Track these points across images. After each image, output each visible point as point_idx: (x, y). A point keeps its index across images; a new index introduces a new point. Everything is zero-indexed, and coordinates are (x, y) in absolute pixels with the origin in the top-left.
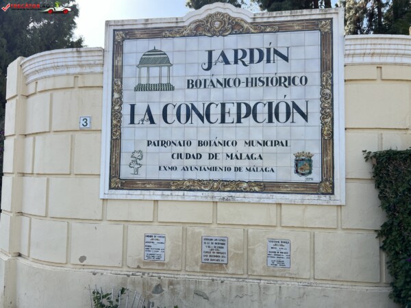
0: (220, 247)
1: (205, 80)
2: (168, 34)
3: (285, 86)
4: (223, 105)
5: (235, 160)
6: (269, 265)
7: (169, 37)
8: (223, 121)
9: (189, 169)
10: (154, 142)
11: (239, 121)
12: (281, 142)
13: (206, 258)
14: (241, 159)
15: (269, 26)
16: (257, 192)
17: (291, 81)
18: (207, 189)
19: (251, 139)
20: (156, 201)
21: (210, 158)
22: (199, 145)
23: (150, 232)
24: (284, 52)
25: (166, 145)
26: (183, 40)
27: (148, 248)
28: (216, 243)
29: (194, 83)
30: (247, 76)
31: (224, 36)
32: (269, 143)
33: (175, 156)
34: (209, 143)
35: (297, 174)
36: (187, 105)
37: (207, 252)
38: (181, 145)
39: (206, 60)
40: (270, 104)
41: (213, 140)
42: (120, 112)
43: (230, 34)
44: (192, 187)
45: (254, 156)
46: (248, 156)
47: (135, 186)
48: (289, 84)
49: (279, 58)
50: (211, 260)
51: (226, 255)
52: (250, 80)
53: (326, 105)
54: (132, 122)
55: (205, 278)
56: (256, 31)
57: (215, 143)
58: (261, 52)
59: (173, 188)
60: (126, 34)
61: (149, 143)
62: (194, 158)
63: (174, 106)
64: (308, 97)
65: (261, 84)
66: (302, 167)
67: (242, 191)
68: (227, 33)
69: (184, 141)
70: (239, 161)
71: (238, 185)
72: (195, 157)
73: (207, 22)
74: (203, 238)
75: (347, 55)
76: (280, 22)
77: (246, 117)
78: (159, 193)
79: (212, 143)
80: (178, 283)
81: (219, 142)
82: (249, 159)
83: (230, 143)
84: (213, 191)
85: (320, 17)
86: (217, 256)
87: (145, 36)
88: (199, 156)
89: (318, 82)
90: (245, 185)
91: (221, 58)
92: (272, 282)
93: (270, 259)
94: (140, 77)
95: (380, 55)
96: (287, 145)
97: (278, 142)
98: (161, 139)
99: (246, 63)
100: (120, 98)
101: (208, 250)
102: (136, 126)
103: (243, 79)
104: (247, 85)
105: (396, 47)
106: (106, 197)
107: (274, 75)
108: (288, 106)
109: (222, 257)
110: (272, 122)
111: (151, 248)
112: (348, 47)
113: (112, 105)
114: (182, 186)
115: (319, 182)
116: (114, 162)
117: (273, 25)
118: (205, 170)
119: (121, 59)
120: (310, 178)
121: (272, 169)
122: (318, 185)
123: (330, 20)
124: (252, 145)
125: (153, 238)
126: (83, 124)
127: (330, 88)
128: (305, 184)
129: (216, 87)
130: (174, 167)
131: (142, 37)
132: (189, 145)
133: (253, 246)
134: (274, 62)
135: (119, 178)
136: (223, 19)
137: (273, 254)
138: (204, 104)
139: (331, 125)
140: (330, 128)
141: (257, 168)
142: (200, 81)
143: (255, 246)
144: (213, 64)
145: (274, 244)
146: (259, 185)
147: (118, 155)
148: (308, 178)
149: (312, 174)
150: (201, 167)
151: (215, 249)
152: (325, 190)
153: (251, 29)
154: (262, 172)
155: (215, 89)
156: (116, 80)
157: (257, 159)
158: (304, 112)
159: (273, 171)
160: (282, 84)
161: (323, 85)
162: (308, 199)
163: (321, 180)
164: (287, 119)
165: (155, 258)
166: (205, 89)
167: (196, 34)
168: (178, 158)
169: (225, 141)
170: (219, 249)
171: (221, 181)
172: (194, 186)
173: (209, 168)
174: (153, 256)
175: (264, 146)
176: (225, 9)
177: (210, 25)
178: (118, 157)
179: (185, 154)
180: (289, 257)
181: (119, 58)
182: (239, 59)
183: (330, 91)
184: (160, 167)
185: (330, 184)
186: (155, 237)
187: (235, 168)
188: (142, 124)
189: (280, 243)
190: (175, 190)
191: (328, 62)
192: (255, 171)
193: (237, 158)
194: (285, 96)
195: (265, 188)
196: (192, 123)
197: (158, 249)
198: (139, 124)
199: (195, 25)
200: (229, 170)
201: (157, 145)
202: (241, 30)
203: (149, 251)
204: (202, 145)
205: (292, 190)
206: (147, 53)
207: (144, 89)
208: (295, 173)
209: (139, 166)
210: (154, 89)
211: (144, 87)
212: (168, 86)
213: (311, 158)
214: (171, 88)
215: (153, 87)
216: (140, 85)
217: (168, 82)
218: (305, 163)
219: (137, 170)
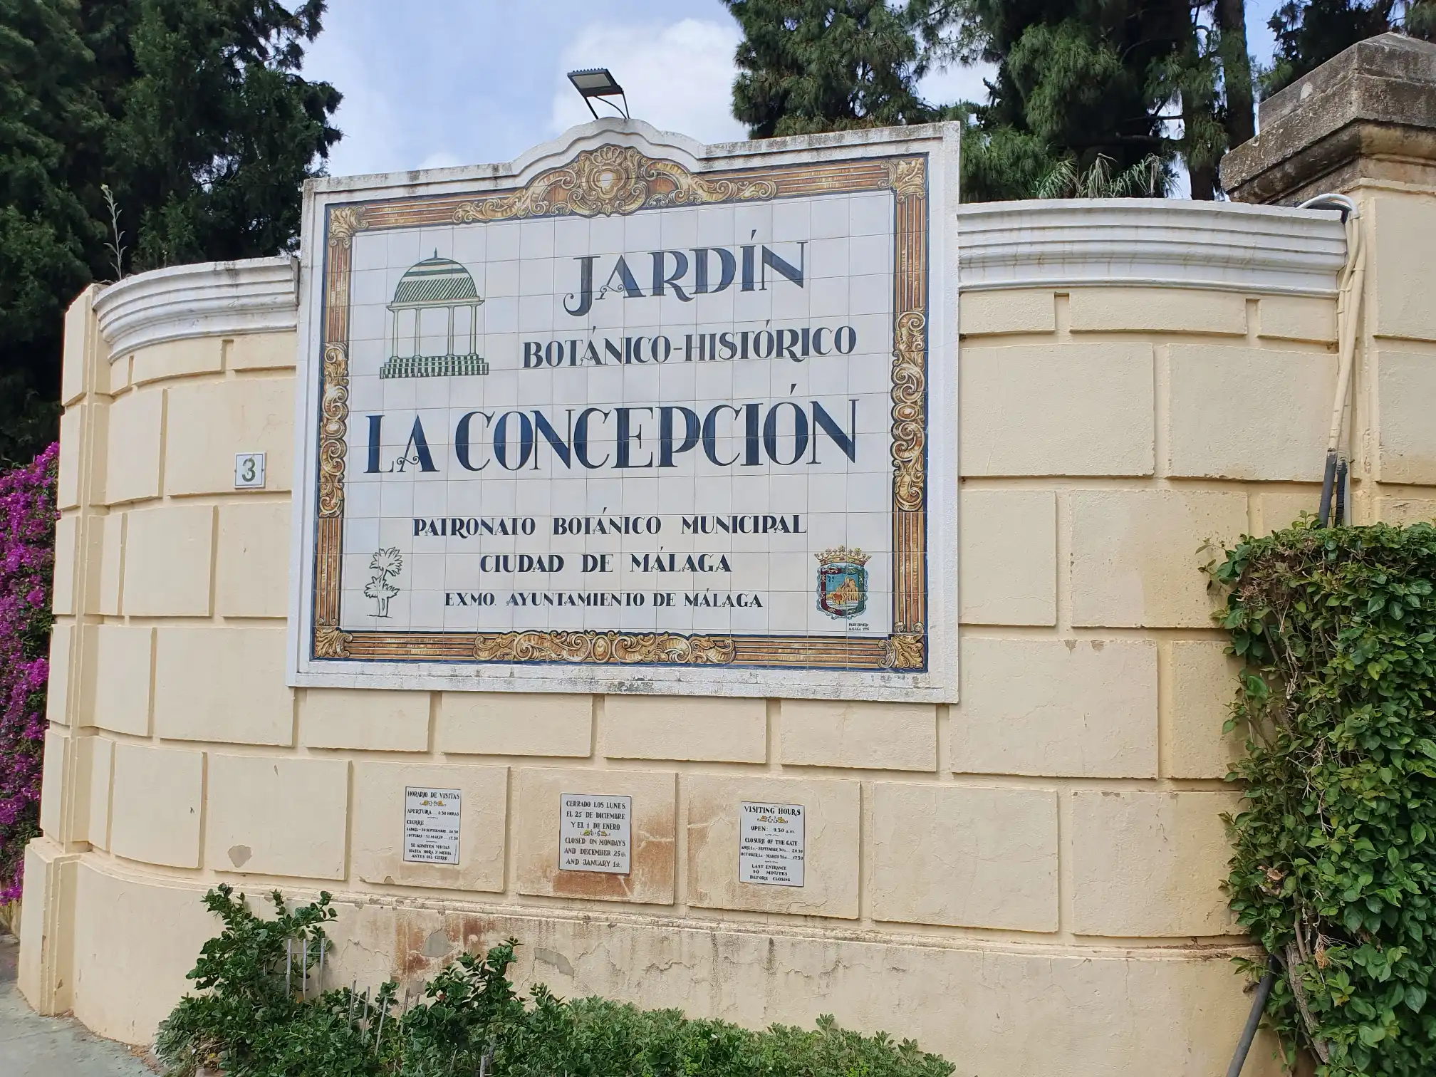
0: (609, 826)
1: (573, 343)
2: (472, 211)
3: (793, 355)
4: (623, 415)
5: (654, 572)
6: (745, 878)
7: (475, 221)
8: (623, 460)
9: (529, 601)
10: (432, 525)
11: (666, 461)
12: (782, 521)
13: (571, 856)
14: (672, 569)
15: (751, 180)
16: (714, 665)
17: (809, 341)
18: (576, 659)
19: (700, 514)
20: (436, 694)
21: (585, 569)
22: (556, 532)
23: (419, 784)
24: (792, 259)
25: (464, 531)
26: (513, 227)
27: (413, 827)
28: (599, 815)
30: (689, 331)
31: (625, 214)
32: (749, 524)
33: (491, 563)
34: (584, 526)
35: (823, 614)
36: (523, 417)
37: (573, 841)
38: (505, 532)
39: (577, 288)
40: (752, 411)
41: (596, 515)
42: (341, 440)
43: (640, 208)
44: (536, 654)
45: (707, 562)
46: (690, 560)
47: (380, 650)
48: (805, 352)
49: (778, 276)
50: (587, 863)
51: (626, 850)
52: (696, 342)
53: (907, 411)
54: (374, 467)
55: (567, 913)
56: (714, 198)
57: (600, 523)
58: (727, 258)
59: (484, 655)
60: (360, 217)
61: (418, 526)
62: (543, 569)
63: (489, 419)
64: (857, 388)
65: (727, 352)
66: (839, 591)
67: (672, 664)
68: (634, 206)
69: (515, 520)
70: (668, 574)
71: (661, 646)
72: (546, 566)
73: (579, 174)
74: (565, 799)
75: (965, 264)
76: (780, 167)
77: (686, 447)
78: (445, 669)
79: (593, 524)
80: (492, 926)
81: (612, 522)
82: (693, 568)
83: (642, 525)
84: (594, 663)
85: (892, 150)
86: (601, 853)
87: (411, 219)
88: (557, 562)
89: (886, 342)
90: (682, 645)
91: (617, 280)
92: (749, 927)
93: (748, 862)
94: (394, 339)
95: (1064, 259)
96: (796, 530)
97: (774, 520)
98: (449, 514)
99: (687, 292)
100: (343, 400)
101: (577, 833)
102: (385, 476)
103: (678, 342)
104: (688, 358)
105: (1108, 234)
106: (303, 682)
107: (762, 327)
108: (800, 414)
109: (617, 854)
110: (757, 463)
111: (423, 827)
112: (966, 240)
113: (321, 419)
114: (508, 651)
115: (886, 635)
116: (324, 581)
117: (762, 178)
118: (573, 603)
119: (345, 287)
120: (859, 625)
121: (756, 598)
122: (881, 643)
123: (921, 160)
124: (704, 530)
125: (429, 798)
126: (244, 477)
127: (920, 361)
128: (847, 641)
129: (603, 362)
130: (485, 596)
131: (401, 222)
132: (528, 530)
133: (701, 820)
134: (763, 288)
135: (338, 629)
136: (623, 165)
137: (758, 845)
138: (570, 411)
139: (919, 469)
140: (918, 478)
141: (715, 596)
142: (560, 346)
143: (706, 821)
144: (596, 295)
145: (760, 815)
146: (721, 644)
147: (335, 561)
148: (854, 625)
149: (866, 612)
150: (560, 595)
151: (597, 830)
152: (902, 658)
153: (700, 192)
154: (728, 606)
155: (599, 367)
156: (332, 347)
157: (714, 569)
158: (845, 432)
159: (759, 605)
160: (786, 353)
161: (900, 351)
162: (854, 685)
163: (890, 631)
164: (799, 453)
165: (433, 855)
166: (573, 368)
167: (547, 211)
168: (497, 570)
169: (627, 520)
170: (608, 831)
171: (615, 634)
172: (541, 650)
173: (585, 597)
174: (428, 849)
175: (735, 531)
176: (627, 134)
177: (588, 182)
178: (335, 568)
179: (518, 558)
180: (801, 855)
181: (341, 286)
182: (667, 282)
183: (918, 369)
184: (448, 595)
185: (917, 642)
186: (433, 795)
187: (656, 595)
188: (401, 471)
189: (776, 814)
190: (489, 662)
191: (915, 284)
192: (708, 605)
193: (662, 568)
194: (793, 386)
195: (736, 653)
196: (536, 468)
197: (440, 831)
198: (392, 471)
199: (546, 183)
200: (638, 603)
201: (439, 531)
202: (674, 195)
203: (418, 836)
204: (564, 532)
205: (812, 659)
206: (416, 269)
207: (406, 371)
208: (819, 609)
209: (391, 593)
210: (433, 369)
211: (407, 365)
212: (472, 362)
213: (862, 565)
214: (478, 367)
215: (430, 364)
216: (395, 361)
217: (473, 351)
218: (847, 580)
219: (385, 604)
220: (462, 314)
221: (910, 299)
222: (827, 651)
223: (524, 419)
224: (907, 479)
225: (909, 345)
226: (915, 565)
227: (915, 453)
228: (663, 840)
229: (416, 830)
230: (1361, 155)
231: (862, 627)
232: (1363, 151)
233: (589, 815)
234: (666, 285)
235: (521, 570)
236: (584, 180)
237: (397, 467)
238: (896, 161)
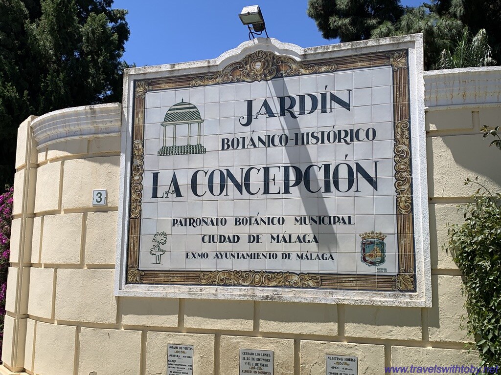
0: (263, 365)
1: (244, 139)
2: (198, 81)
3: (346, 141)
4: (267, 170)
5: (282, 243)
7: (200, 85)
8: (266, 191)
9: (224, 256)
10: (181, 221)
11: (287, 191)
12: (343, 219)
14: (290, 241)
15: (325, 64)
16: (311, 288)
17: (353, 135)
18: (246, 284)
19: (303, 216)
20: (181, 300)
21: (249, 242)
22: (236, 224)
23: (174, 342)
24: (344, 98)
25: (195, 224)
26: (217, 88)
27: (171, 364)
28: (258, 360)
30: (297, 132)
31: (267, 81)
32: (327, 220)
33: (206, 239)
34: (248, 221)
35: (364, 264)
36: (221, 172)
37: (245, 371)
38: (213, 225)
39: (245, 113)
41: (254, 216)
42: (140, 184)
43: (274, 78)
44: (227, 281)
45: (307, 239)
46: (298, 237)
47: (156, 279)
48: (352, 140)
49: (337, 105)
52: (300, 137)
53: (402, 167)
54: (155, 195)
56: (308, 72)
57: (256, 220)
58: (314, 98)
59: (204, 282)
60: (149, 85)
61: (174, 222)
62: (230, 241)
63: (206, 173)
64: (377, 156)
65: (314, 141)
66: (372, 253)
67: (291, 287)
68: (271, 77)
70: (288, 244)
71: (286, 278)
72: (232, 240)
73: (246, 63)
74: (242, 351)
76: (338, 58)
77: (295, 185)
78: (186, 288)
79: (253, 221)
81: (262, 220)
82: (300, 241)
83: (275, 221)
84: (255, 286)
85: (391, 48)
87: (171, 85)
88: (237, 238)
89: (390, 134)
90: (295, 278)
91: (264, 110)
94: (164, 138)
96: (350, 223)
97: (339, 218)
98: (188, 216)
99: (295, 114)
100: (141, 166)
101: (247, 368)
102: (159, 200)
103: (291, 136)
104: (296, 144)
106: (122, 294)
107: (330, 129)
108: (350, 169)
110: (330, 192)
111: (175, 363)
113: (131, 174)
114: (215, 280)
115: (395, 274)
116: (132, 247)
117: (330, 62)
118: (244, 258)
119: (142, 115)
120: (383, 269)
121: (331, 256)
122: (394, 278)
123: (405, 51)
124: (305, 223)
125: (178, 350)
126: (97, 200)
127: (407, 143)
128: (376, 277)
129: (257, 146)
130: (204, 254)
131: (167, 87)
132: (223, 223)
134: (331, 112)
135: (138, 269)
136: (266, 59)
138: (242, 169)
139: (409, 194)
140: (409, 198)
141: (311, 254)
142: (238, 140)
143: (309, 364)
144: (254, 117)
145: (335, 361)
146: (314, 278)
147: (137, 238)
148: (380, 269)
149: (386, 263)
150: (238, 254)
151: (257, 367)
152: (404, 285)
153: (301, 69)
154: (317, 260)
155: (255, 149)
156: (136, 142)
157: (310, 242)
158: (372, 177)
159: (333, 259)
160: (342, 140)
161: (398, 139)
163: (398, 272)
164: (350, 187)
166: (244, 150)
167: (232, 80)
168: (210, 242)
169: (269, 218)
170: (262, 367)
171: (264, 272)
172: (229, 280)
173: (250, 254)
174: (178, 374)
175: (320, 224)
176: (268, 45)
177: (250, 67)
178: (137, 242)
179: (219, 236)
181: (141, 115)
183: (406, 147)
184: (187, 253)
185: (411, 277)
186: (181, 348)
187: (283, 254)
188: (167, 197)
189: (344, 361)
190: (206, 285)
191: (404, 108)
192: (308, 259)
193: (285, 241)
194: (346, 156)
195: (322, 282)
196: (227, 195)
197: (184, 365)
198: (163, 197)
199: (232, 68)
200: (275, 258)
201: (184, 224)
202: (289, 71)
203: (173, 368)
204: (240, 224)
205: (359, 286)
206: (173, 107)
207: (169, 152)
208: (362, 261)
209: (162, 253)
210: (181, 151)
211: (170, 150)
212: (199, 148)
213: (383, 240)
214: (201, 150)
215: (180, 149)
216: (165, 148)
217: (199, 143)
218: (375, 247)
219: (159, 258)
220: (195, 127)
221: (401, 115)
222: (366, 282)
223: (221, 173)
224: (403, 199)
225: (402, 136)
226: (408, 240)
227: (407, 187)
228: (289, 372)
229: (173, 365)
233: (253, 359)
234: (286, 111)
235: (220, 242)
236: (248, 66)
237: (165, 195)
238: (393, 53)
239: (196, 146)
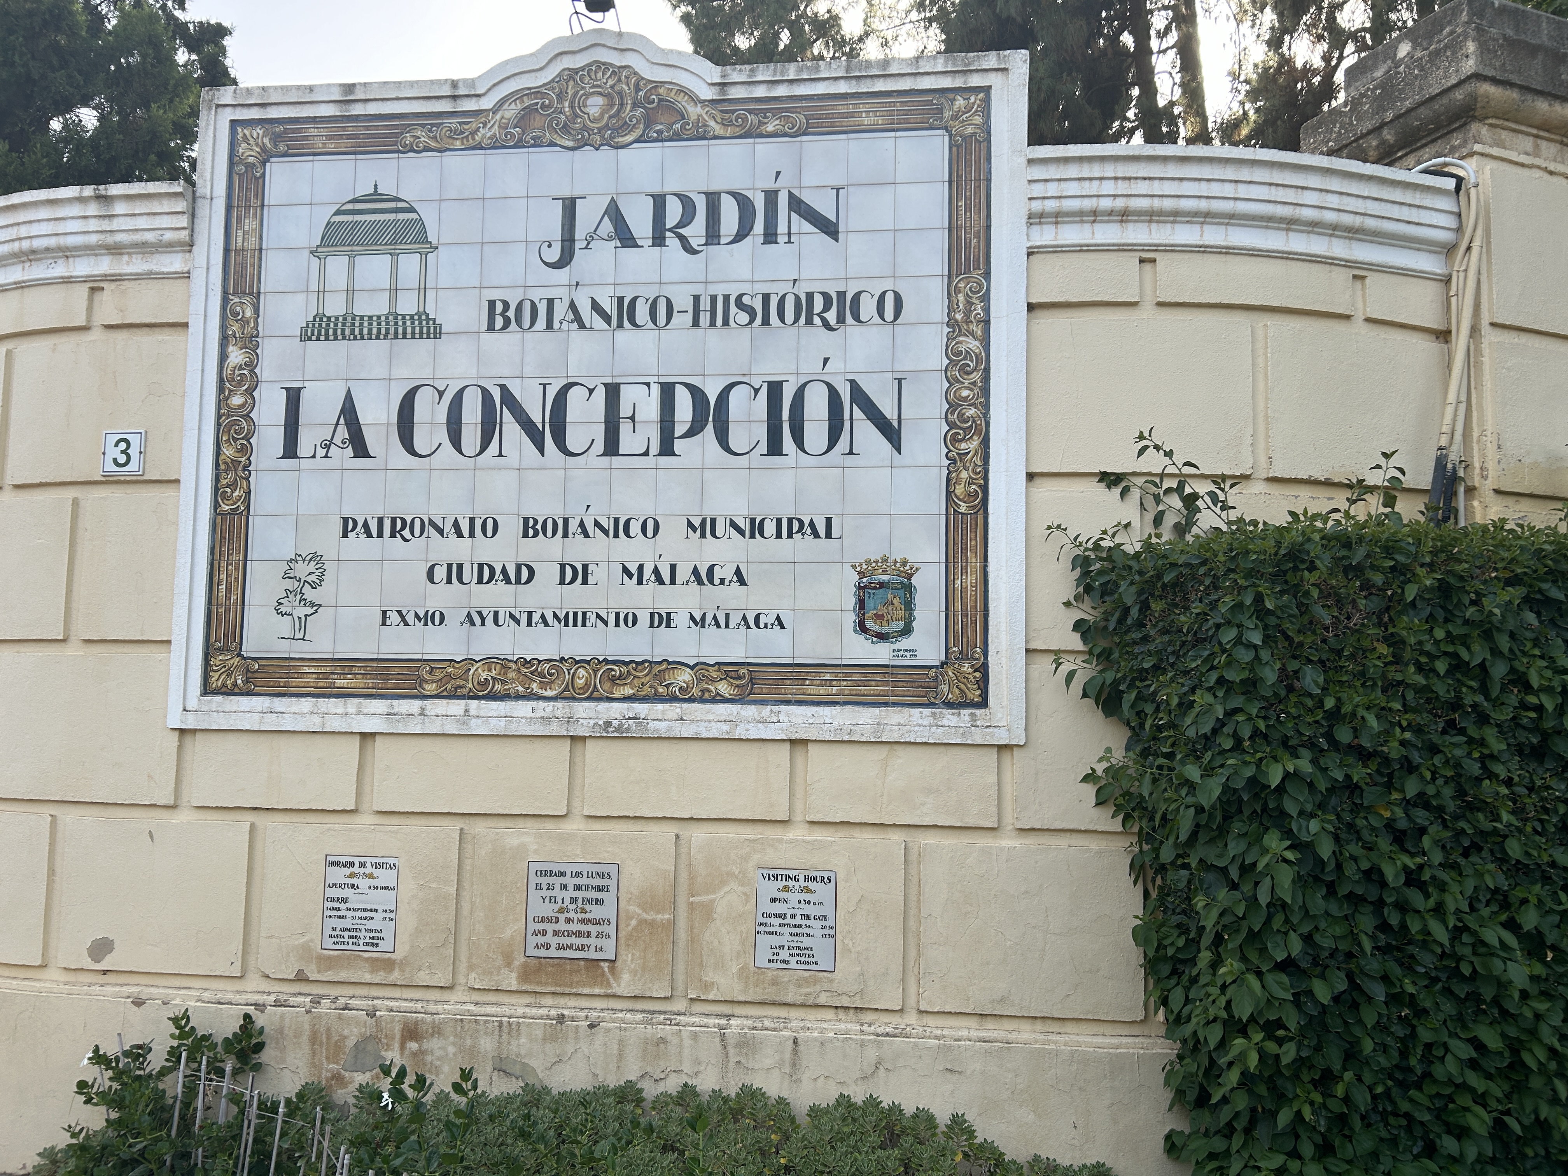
0: (590, 901)
1: (551, 302)
2: (424, 138)
3: (826, 325)
4: (613, 392)
5: (651, 587)
6: (762, 961)
7: (427, 149)
8: (612, 448)
9: (490, 620)
10: (366, 525)
11: (667, 449)
12: (812, 524)
13: (541, 939)
14: (673, 582)
15: (775, 112)
16: (724, 700)
17: (846, 307)
18: (549, 693)
19: (709, 513)
20: (366, 737)
21: (562, 582)
22: (525, 535)
23: (341, 848)
24: (825, 208)
25: (406, 533)
26: (476, 159)
27: (335, 907)
28: (578, 888)
29: (511, 314)
30: (698, 290)
31: (618, 147)
32: (770, 528)
33: (440, 573)
34: (561, 528)
35: (861, 637)
36: (485, 393)
37: (543, 920)
38: (460, 535)
39: (556, 234)
41: (576, 514)
42: (247, 417)
43: (637, 141)
44: (498, 687)
45: (718, 574)
46: (696, 572)
47: (293, 681)
48: (841, 319)
49: (807, 227)
50: (560, 947)
51: (611, 930)
52: (705, 304)
53: (965, 393)
54: (290, 450)
55: (534, 1011)
56: (729, 131)
57: (582, 525)
58: (745, 205)
59: (430, 688)
60: (276, 139)
61: (347, 526)
62: (508, 581)
63: (441, 394)
64: (905, 365)
65: (744, 318)
66: (883, 611)
67: (672, 699)
68: (629, 138)
69: (472, 520)
70: (668, 589)
71: (659, 677)
72: (513, 577)
73: (561, 97)
74: (534, 868)
75: (1035, 219)
76: (810, 98)
77: (690, 433)
78: (379, 706)
79: (573, 526)
80: (437, 1030)
81: (597, 524)
82: (700, 582)
83: (635, 528)
84: (573, 699)
85: (946, 82)
86: (579, 934)
87: (345, 144)
88: (527, 573)
89: (938, 310)
90: (684, 677)
91: (607, 227)
92: (767, 1023)
93: (765, 941)
94: (321, 292)
95: (1152, 216)
96: (829, 535)
97: (801, 523)
98: (389, 510)
99: (694, 243)
100: (251, 365)
101: (548, 910)
102: (305, 464)
103: (683, 301)
104: (696, 323)
105: (1203, 189)
106: (191, 723)
107: (787, 288)
108: (834, 394)
109: (600, 935)
110: (780, 454)
111: (348, 905)
112: (1038, 190)
113: (221, 389)
114: (462, 683)
115: (937, 663)
116: (222, 594)
117: (787, 110)
118: (546, 624)
119: (255, 224)
120: (906, 650)
121: (778, 618)
122: (932, 673)
123: (981, 95)
124: (714, 535)
125: (356, 869)
126: (115, 460)
127: (980, 333)
128: (890, 671)
129: (588, 326)
130: (433, 614)
131: (331, 147)
132: (490, 532)
133: (707, 893)
134: (789, 242)
135: (239, 655)
136: (617, 88)
137: (777, 921)
138: (545, 386)
139: (979, 463)
140: (977, 473)
141: (727, 615)
142: (534, 306)
143: (714, 892)
144: (579, 245)
145: (781, 884)
146: (732, 674)
147: (237, 569)
148: (900, 650)
149: (914, 635)
150: (530, 614)
151: (574, 906)
152: (957, 691)
153: (712, 123)
154: (743, 628)
155: (584, 333)
156: (237, 300)
157: (727, 582)
158: (889, 416)
159: (782, 627)
160: (817, 320)
161: (957, 321)
162: (899, 724)
163: (943, 658)
164: (833, 441)
165: (361, 942)
166: (550, 334)
167: (520, 140)
168: (449, 581)
169: (617, 521)
170: (588, 907)
171: (600, 662)
172: (504, 682)
173: (562, 616)
174: (354, 934)
175: (752, 536)
176: (622, 50)
177: (572, 107)
178: (237, 579)
179: (476, 567)
180: (832, 932)
181: (250, 224)
182: (670, 230)
183: (977, 343)
184: (384, 612)
185: (975, 671)
186: (362, 865)
187: (652, 615)
188: (326, 456)
189: (802, 883)
190: (437, 696)
191: (974, 241)
192: (719, 626)
193: (660, 581)
194: (826, 360)
195: (753, 684)
196: (500, 455)
197: (371, 910)
198: (314, 457)
199: (519, 106)
200: (630, 623)
201: (374, 532)
202: (679, 126)
203: (341, 917)
204: (536, 535)
205: (847, 692)
206: (350, 207)
207: (335, 331)
208: (855, 631)
209: (309, 610)
210: (370, 331)
211: (336, 325)
212: (420, 323)
213: (909, 578)
214: (429, 329)
215: (366, 324)
216: (321, 319)
217: (421, 310)
218: (890, 597)
219: (303, 623)
220: (410, 264)
221: (967, 259)
222: (865, 683)
223: (486, 395)
224: (964, 475)
225: (968, 313)
226: (971, 579)
227: (973, 445)
228: (659, 917)
229: (339, 909)
230: (1474, 118)
231: (908, 654)
232: (1477, 114)
233: (564, 887)
234: (668, 234)
235: (480, 581)
236: (567, 104)
237: (321, 452)
238: (951, 96)
239: (412, 317)
